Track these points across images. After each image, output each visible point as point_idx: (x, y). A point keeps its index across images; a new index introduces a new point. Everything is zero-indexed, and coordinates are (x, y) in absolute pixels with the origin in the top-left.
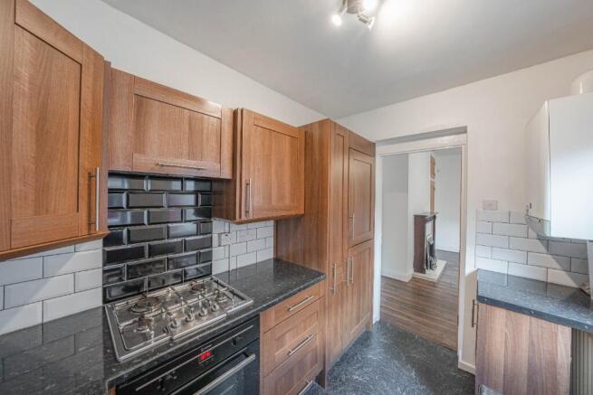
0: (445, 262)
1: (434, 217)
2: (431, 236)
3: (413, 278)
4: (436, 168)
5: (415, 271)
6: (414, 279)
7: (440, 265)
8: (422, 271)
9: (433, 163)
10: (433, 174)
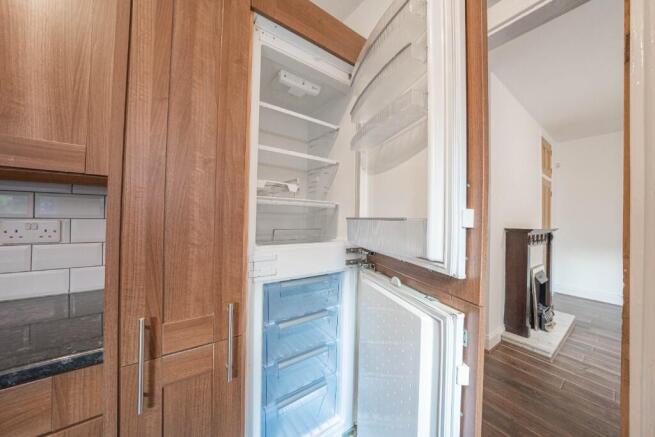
0: (573, 317)
1: (550, 237)
2: (543, 268)
3: (503, 342)
4: (554, 159)
5: (507, 330)
6: (504, 345)
7: (561, 322)
8: (522, 331)
9: (547, 151)
10: (547, 167)
